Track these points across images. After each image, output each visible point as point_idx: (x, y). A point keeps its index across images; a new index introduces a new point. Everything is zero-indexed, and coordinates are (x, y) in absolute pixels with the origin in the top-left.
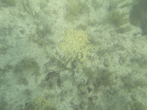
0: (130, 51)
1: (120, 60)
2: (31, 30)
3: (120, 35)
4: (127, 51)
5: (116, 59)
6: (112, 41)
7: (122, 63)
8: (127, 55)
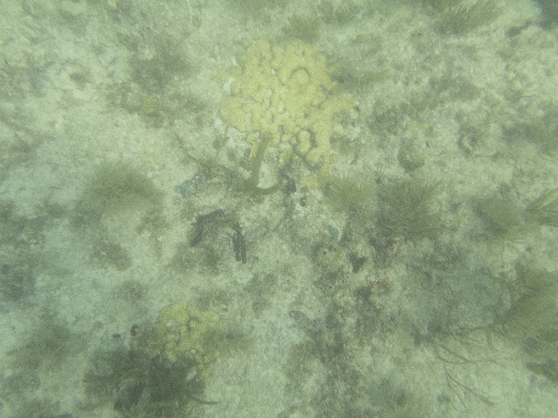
0: (497, 97)
1: (463, 136)
2: (111, 68)
3: (453, 40)
4: (486, 98)
5: (447, 135)
6: (424, 68)
7: (471, 148)
8: (489, 115)
